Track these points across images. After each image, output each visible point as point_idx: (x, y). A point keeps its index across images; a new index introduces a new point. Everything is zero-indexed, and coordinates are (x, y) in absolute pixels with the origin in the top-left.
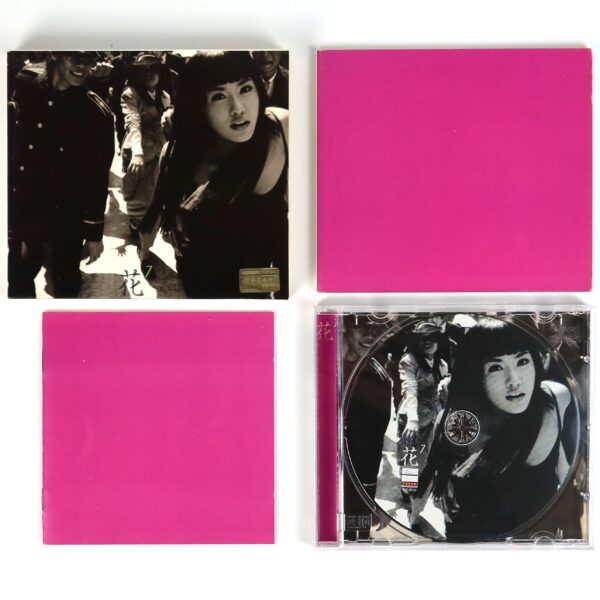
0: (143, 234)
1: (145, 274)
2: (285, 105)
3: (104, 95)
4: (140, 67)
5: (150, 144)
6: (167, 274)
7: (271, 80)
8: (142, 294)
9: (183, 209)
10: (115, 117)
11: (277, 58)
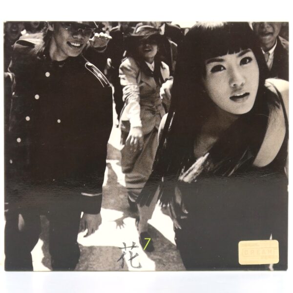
0: (141, 206)
1: (143, 246)
2: (285, 76)
3: (102, 66)
4: (139, 38)
5: (149, 115)
6: (165, 246)
7: (271, 51)
8: (140, 267)
9: (183, 181)
10: (113, 88)
11: (277, 29)
